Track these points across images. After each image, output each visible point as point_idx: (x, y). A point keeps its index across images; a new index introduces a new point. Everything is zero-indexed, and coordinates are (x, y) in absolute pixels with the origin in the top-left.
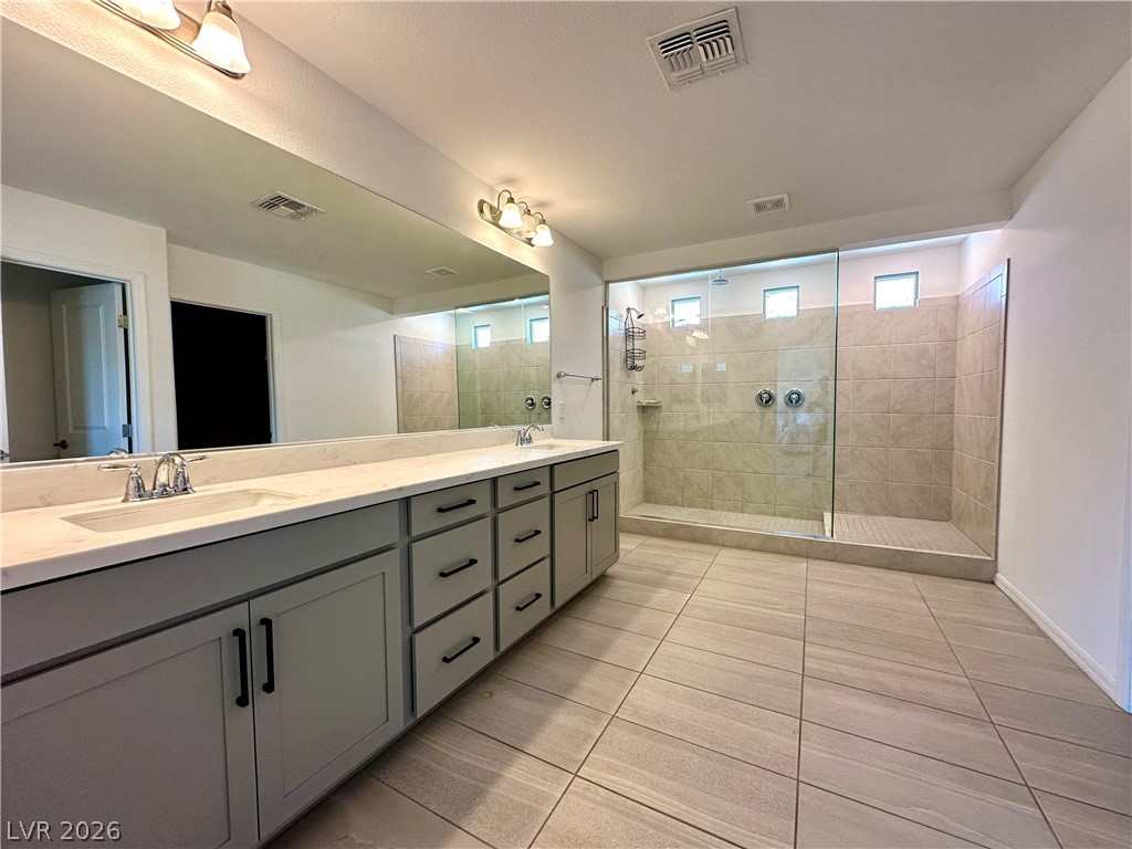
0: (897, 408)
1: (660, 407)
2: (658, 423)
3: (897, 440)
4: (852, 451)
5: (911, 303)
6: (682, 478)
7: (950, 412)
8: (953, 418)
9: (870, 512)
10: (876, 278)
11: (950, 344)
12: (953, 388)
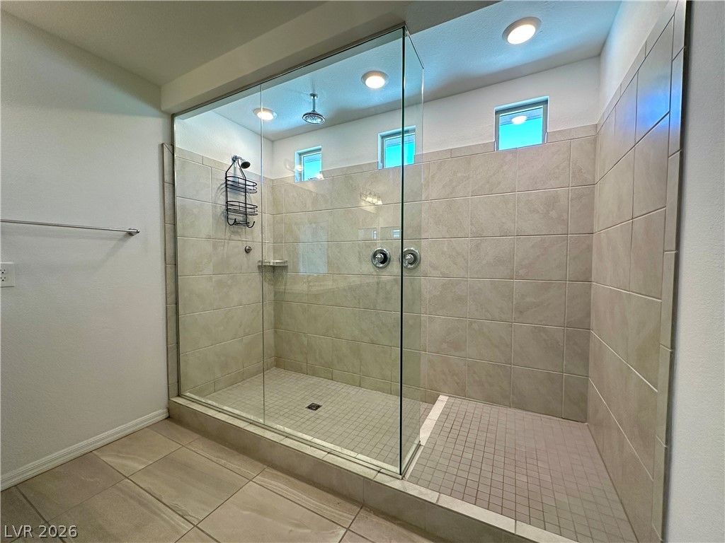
0: (522, 272)
1: (287, 267)
2: (286, 284)
3: (521, 312)
4: (471, 323)
5: (538, 140)
6: (306, 343)
7: (586, 278)
8: (590, 286)
9: (490, 400)
10: (497, 112)
11: (587, 190)
12: (590, 248)
